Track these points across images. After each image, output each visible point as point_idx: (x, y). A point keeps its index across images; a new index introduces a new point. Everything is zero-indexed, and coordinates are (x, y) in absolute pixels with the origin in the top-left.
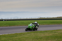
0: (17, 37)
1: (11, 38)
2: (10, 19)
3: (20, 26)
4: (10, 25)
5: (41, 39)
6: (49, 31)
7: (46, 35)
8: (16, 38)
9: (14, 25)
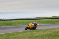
0: (14, 36)
1: (8, 37)
2: (7, 19)
3: (17, 25)
4: (7, 25)
5: (36, 38)
6: (44, 30)
7: (41, 34)
8: (12, 37)
9: (11, 24)
